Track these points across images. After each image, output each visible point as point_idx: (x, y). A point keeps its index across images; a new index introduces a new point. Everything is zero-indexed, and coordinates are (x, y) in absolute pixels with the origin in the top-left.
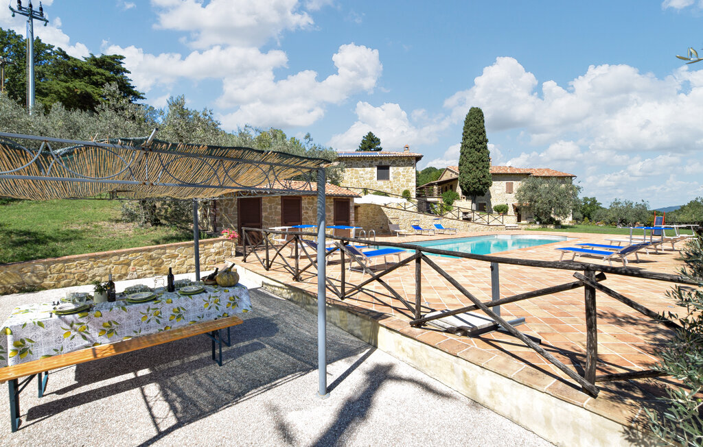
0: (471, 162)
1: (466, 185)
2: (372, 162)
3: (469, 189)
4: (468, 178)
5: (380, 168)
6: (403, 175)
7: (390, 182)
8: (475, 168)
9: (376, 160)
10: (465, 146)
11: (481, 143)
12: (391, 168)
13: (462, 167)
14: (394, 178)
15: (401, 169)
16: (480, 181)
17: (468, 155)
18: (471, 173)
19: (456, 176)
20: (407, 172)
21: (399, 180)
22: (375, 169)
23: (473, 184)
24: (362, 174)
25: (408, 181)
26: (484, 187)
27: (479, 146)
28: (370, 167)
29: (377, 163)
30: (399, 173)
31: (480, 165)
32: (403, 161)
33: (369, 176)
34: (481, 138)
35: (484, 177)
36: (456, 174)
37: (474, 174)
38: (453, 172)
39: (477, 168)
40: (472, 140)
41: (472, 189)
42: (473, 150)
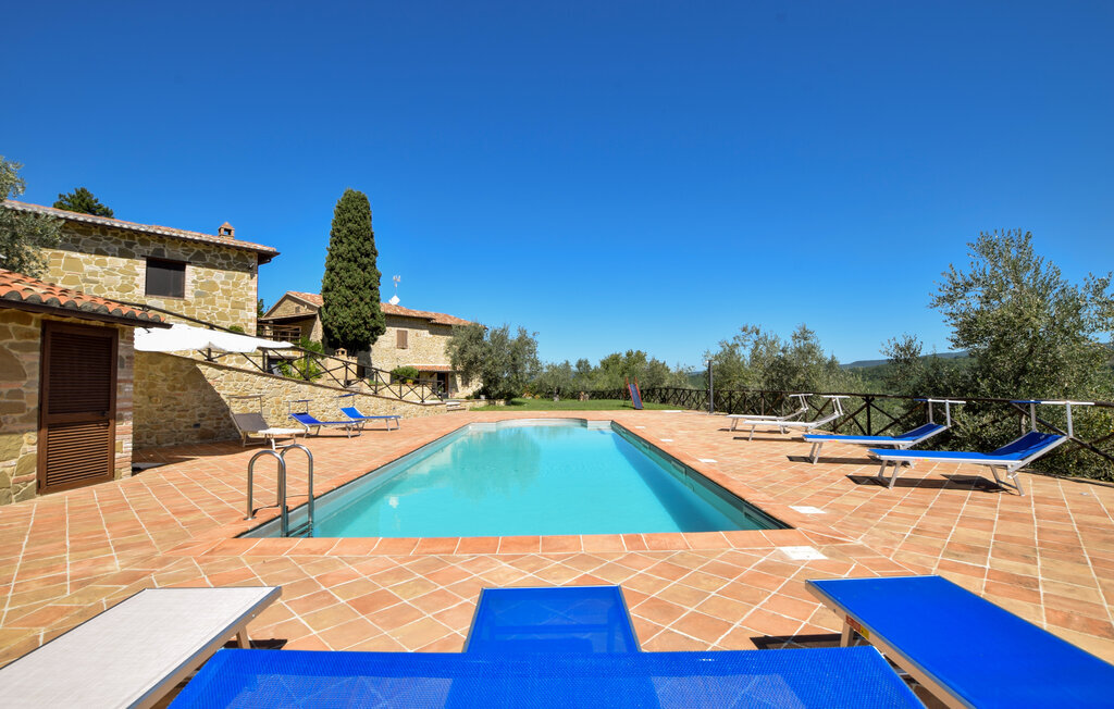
0: (351, 288)
1: (340, 328)
2: (130, 245)
3: (344, 336)
4: (345, 316)
5: (153, 263)
6: (226, 292)
7: (188, 304)
8: (357, 299)
9: (144, 243)
10: (339, 256)
11: (367, 255)
12: (189, 268)
13: (331, 294)
14: (198, 295)
15: (219, 276)
16: (365, 323)
17: (343, 273)
18: (349, 307)
19: (310, 312)
20: (236, 285)
21: (212, 302)
22: (140, 267)
23: (354, 327)
24: (94, 273)
25: (238, 306)
26: (372, 335)
27: (366, 260)
28: (121, 256)
29: (150, 250)
30: (213, 286)
31: (367, 294)
32: (226, 257)
33: (118, 280)
34: (368, 246)
35: (373, 316)
36: (310, 307)
37: (355, 309)
38: (303, 303)
39: (361, 299)
40: (353, 247)
41: (351, 337)
42: (354, 266)
